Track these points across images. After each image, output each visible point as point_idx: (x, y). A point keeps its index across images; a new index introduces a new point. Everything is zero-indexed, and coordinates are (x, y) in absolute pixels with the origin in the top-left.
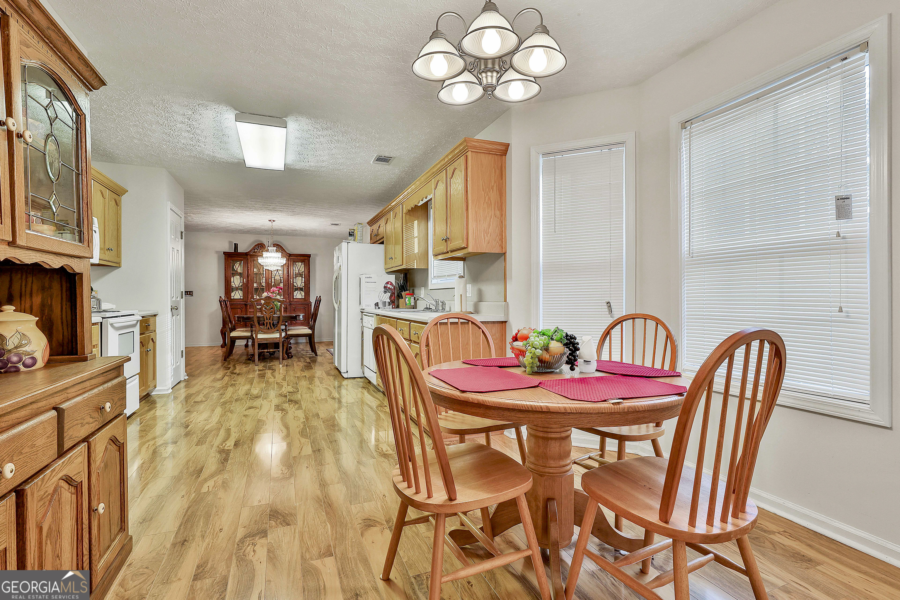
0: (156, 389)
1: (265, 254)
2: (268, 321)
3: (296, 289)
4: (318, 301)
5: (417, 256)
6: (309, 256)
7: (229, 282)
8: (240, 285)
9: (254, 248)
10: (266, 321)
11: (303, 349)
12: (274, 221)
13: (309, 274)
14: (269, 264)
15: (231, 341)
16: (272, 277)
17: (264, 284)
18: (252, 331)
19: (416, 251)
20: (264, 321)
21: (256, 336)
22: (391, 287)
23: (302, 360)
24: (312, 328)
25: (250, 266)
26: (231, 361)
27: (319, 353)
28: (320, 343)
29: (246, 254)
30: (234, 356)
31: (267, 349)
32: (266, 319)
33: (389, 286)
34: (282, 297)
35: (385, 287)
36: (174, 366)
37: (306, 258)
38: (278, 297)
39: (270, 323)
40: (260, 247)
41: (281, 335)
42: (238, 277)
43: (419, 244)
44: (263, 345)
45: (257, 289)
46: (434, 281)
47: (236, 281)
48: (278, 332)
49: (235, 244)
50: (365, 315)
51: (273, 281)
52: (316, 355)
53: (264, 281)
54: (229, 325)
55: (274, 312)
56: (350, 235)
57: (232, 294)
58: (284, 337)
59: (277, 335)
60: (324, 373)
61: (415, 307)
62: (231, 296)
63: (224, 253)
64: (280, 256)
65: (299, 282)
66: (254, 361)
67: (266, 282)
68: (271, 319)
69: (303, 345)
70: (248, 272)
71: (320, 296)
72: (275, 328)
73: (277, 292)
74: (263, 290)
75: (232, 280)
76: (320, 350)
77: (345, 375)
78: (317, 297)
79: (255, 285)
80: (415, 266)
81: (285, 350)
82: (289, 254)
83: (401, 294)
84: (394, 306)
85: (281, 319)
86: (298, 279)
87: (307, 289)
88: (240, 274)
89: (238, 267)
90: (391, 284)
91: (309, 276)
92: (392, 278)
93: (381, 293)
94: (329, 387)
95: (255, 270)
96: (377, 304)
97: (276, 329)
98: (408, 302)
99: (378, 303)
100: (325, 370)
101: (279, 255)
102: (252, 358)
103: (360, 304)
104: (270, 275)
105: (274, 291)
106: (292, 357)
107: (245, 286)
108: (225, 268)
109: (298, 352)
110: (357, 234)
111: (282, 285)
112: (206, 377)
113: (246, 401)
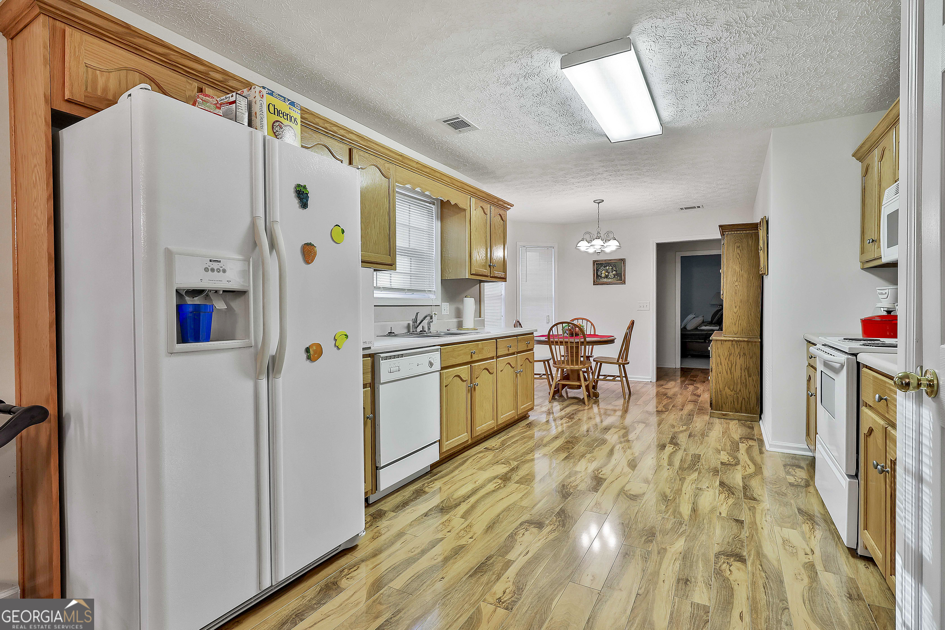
113: (636, 522)
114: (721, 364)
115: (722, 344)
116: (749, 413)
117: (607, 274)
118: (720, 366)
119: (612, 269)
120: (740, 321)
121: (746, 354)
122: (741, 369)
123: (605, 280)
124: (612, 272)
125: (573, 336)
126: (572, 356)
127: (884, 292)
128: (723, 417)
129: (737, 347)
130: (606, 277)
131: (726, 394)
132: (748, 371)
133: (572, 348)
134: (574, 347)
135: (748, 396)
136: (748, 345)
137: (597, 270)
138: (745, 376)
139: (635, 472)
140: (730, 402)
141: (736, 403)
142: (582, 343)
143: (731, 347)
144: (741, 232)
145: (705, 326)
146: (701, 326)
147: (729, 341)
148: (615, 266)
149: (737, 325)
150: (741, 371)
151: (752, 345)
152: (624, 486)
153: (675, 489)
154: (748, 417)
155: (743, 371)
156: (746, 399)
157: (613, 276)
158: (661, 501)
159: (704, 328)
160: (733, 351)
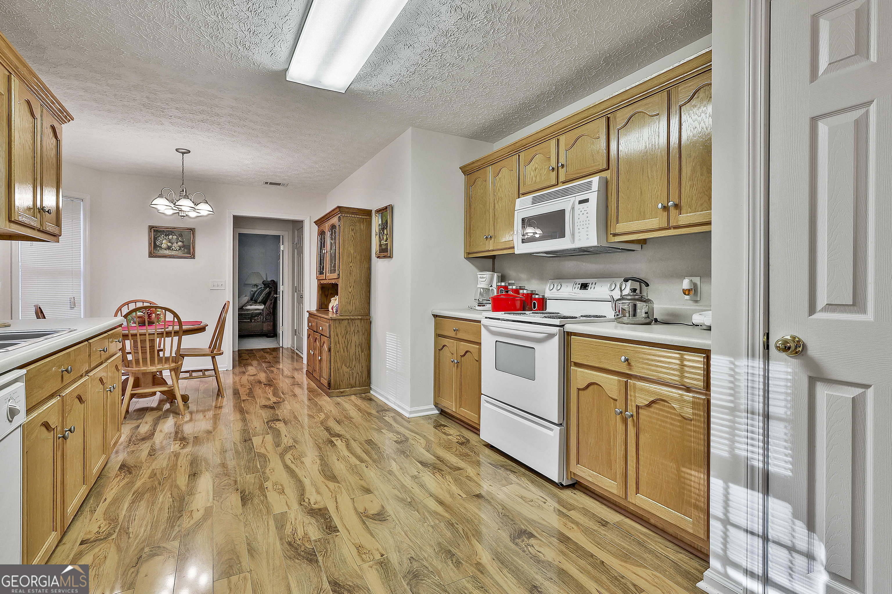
114: (339, 343)
115: (339, 323)
116: (361, 387)
117: (169, 244)
118: (338, 345)
119: (176, 239)
120: (354, 300)
121: (360, 331)
122: (355, 346)
123: (167, 252)
124: (177, 243)
125: (145, 325)
126: (144, 353)
127: (484, 276)
128: (341, 395)
129: (352, 325)
130: (169, 248)
131: (343, 372)
132: (361, 347)
133: (143, 341)
134: (147, 341)
135: (361, 371)
136: (361, 322)
137: (155, 239)
138: (359, 351)
140: (346, 379)
141: (351, 379)
142: (161, 335)
143: (347, 325)
144: (355, 216)
145: (251, 305)
146: (246, 306)
147: (345, 319)
148: (181, 235)
149: (351, 304)
150: (356, 347)
151: (364, 322)
154: (362, 390)
155: (357, 347)
156: (360, 373)
157: (178, 248)
159: (249, 307)
160: (349, 329)
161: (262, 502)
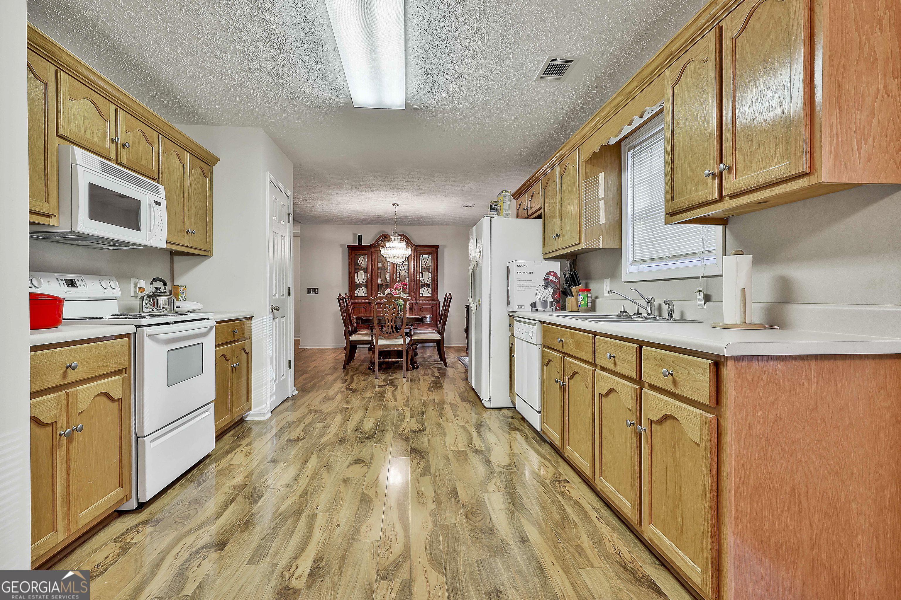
0: (251, 412)
1: (388, 244)
2: (390, 324)
3: (423, 286)
4: (448, 300)
5: (603, 228)
6: (437, 247)
7: (353, 278)
8: (364, 281)
9: (378, 240)
10: (388, 324)
11: (430, 356)
12: (398, 205)
13: (437, 268)
14: (392, 255)
15: (351, 346)
16: (397, 272)
17: (388, 280)
18: (372, 336)
19: (602, 221)
20: (386, 323)
21: (377, 342)
22: (554, 279)
23: (429, 371)
24: (441, 332)
25: (374, 260)
26: (350, 370)
27: (449, 361)
28: (450, 347)
29: (371, 246)
30: (355, 363)
31: (389, 358)
32: (387, 322)
33: (551, 277)
34: (408, 295)
35: (546, 280)
36: (277, 382)
37: (433, 249)
38: (403, 295)
39: (392, 326)
40: (385, 237)
41: (404, 341)
42: (362, 272)
43: (606, 209)
44: (385, 353)
45: (381, 286)
46: (633, 269)
47: (360, 277)
48: (401, 338)
49: (359, 236)
50: (517, 321)
51: (398, 276)
52: (446, 366)
53: (388, 276)
54: (348, 327)
55: (396, 314)
56: (492, 209)
57: (356, 292)
58: (408, 344)
59: (400, 342)
60: (457, 396)
61: (593, 309)
62: (354, 293)
63: (349, 246)
64: (405, 246)
65: (426, 277)
66: (374, 371)
67: (390, 278)
68: (393, 321)
69: (431, 352)
70: (372, 267)
71: (450, 294)
72: (397, 333)
73: (401, 288)
74: (387, 287)
75: (356, 277)
76: (451, 357)
77: (487, 405)
78: (446, 294)
79: (379, 281)
80: (601, 245)
81: (409, 359)
82: (415, 245)
83: (570, 289)
84: (558, 308)
85: (405, 321)
86: (425, 274)
87: (434, 285)
88: (364, 270)
89: (363, 262)
90: (555, 275)
91: (437, 271)
92: (556, 267)
93: (540, 289)
94: (466, 425)
95: (379, 264)
96: (533, 305)
97: (399, 334)
98: (582, 302)
99: (535, 303)
100: (459, 391)
101: (404, 244)
102: (372, 367)
103: (508, 303)
104: (395, 269)
105: (397, 288)
106: (418, 367)
107: (369, 282)
108: (349, 262)
109: (425, 360)
110: (504, 206)
111: (407, 282)
112: (317, 394)
113: (352, 445)
139: (360, 491)
152: (369, 469)
153: (317, 480)
158: (333, 463)
161: (439, 488)
